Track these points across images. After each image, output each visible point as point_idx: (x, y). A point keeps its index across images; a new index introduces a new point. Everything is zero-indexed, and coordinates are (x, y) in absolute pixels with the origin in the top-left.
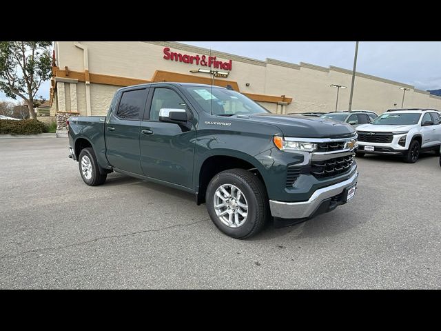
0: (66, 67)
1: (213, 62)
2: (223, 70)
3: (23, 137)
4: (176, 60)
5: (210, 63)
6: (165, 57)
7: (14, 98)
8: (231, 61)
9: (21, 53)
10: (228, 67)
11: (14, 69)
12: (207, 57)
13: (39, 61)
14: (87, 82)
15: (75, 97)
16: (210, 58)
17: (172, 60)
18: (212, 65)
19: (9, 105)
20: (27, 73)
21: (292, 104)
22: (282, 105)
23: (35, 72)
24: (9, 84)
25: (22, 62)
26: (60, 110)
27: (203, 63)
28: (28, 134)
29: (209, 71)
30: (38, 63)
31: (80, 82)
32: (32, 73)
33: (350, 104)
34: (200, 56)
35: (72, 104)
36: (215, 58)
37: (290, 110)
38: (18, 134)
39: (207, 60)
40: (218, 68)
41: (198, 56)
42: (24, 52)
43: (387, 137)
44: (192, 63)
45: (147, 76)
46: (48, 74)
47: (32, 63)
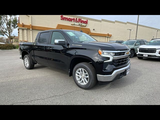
0: (23, 23)
1: (80, 21)
2: (84, 24)
3: (6, 50)
4: (66, 20)
5: (79, 21)
6: (61, 19)
7: (3, 35)
8: (87, 20)
9: (6, 18)
10: (86, 22)
11: (4, 24)
12: (78, 19)
13: (13, 21)
14: (31, 29)
15: (26, 35)
16: (79, 19)
17: (64, 20)
18: (80, 22)
19: (4, 38)
20: (8, 26)
21: (112, 37)
22: (108, 37)
23: (11, 25)
24: (1, 30)
25: (6, 22)
26: (20, 40)
27: (76, 21)
28: (8, 49)
29: (78, 24)
30: (12, 22)
31: (28, 29)
32: (10, 26)
33: (136, 36)
34: (75, 18)
35: (25, 37)
36: (81, 19)
37: (111, 39)
38: (4, 49)
39: (78, 20)
40: (82, 23)
41: (74, 18)
42: (7, 18)
43: (153, 51)
44: (72, 21)
45: (54, 27)
46: (16, 26)
47: (10, 22)
